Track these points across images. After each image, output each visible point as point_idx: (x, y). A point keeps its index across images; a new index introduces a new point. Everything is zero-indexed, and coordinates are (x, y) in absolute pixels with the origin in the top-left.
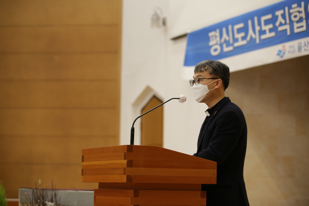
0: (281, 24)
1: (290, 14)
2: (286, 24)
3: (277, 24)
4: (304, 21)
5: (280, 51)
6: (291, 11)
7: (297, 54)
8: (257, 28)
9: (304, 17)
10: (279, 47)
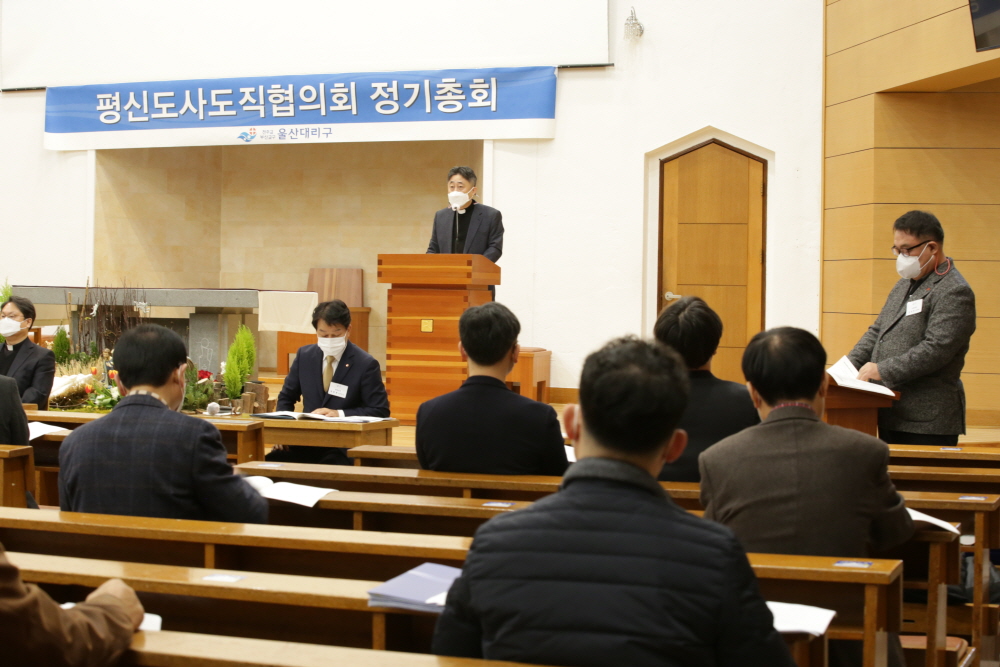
0: (248, 103)
1: (266, 96)
2: (257, 103)
3: (242, 102)
4: (292, 106)
5: (246, 134)
6: (269, 91)
7: (276, 141)
8: (202, 102)
9: (291, 101)
10: (246, 129)
